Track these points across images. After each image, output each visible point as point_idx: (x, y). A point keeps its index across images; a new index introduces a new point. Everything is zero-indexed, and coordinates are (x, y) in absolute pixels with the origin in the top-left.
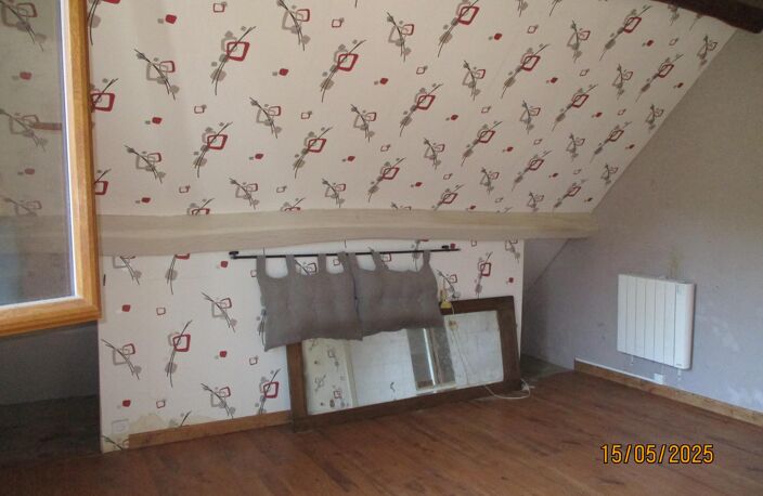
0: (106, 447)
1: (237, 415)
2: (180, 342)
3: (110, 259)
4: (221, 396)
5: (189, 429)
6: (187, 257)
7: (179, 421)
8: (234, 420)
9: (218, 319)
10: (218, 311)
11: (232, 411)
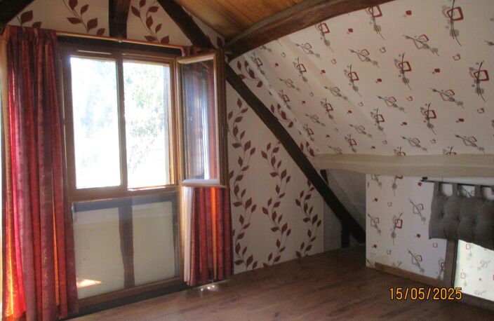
0: (368, 264)
1: (426, 274)
2: (398, 223)
3: (370, 176)
4: (418, 260)
5: (400, 271)
6: (401, 178)
7: (397, 265)
8: (423, 277)
9: (416, 215)
10: (416, 211)
11: (422, 270)
